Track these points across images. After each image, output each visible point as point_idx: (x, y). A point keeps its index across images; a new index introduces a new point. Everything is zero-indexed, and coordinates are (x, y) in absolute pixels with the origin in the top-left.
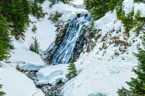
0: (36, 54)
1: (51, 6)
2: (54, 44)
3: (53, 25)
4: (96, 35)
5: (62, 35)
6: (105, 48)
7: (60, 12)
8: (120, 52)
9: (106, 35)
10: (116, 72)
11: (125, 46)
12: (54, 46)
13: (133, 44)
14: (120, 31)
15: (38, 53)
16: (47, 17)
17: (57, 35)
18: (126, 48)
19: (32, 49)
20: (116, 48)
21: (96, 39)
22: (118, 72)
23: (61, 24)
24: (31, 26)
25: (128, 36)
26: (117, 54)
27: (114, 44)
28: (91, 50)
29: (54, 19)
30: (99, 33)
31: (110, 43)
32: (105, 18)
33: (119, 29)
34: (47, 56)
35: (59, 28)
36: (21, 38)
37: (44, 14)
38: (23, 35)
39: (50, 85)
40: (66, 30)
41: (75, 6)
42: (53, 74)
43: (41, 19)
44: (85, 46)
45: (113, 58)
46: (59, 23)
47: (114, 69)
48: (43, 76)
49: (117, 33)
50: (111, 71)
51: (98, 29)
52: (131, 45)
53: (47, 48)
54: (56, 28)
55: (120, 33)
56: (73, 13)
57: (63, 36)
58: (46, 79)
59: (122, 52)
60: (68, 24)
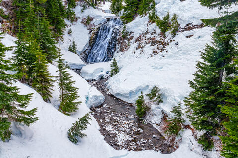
0: (74, 54)
1: (82, 11)
2: (88, 45)
3: (86, 28)
4: (129, 37)
5: (94, 37)
6: (142, 48)
7: (91, 16)
8: (158, 51)
9: (140, 36)
10: (159, 67)
11: (163, 45)
12: (88, 47)
13: (170, 44)
14: (155, 32)
15: (76, 53)
16: (79, 21)
17: (90, 37)
18: (164, 47)
19: (70, 50)
20: (153, 47)
21: (129, 40)
22: (161, 68)
23: (93, 27)
24: (68, 29)
25: (164, 37)
26: (155, 53)
27: (150, 44)
28: (125, 49)
29: (87, 22)
30: (132, 34)
31: (146, 43)
32: (136, 22)
33: (153, 31)
34: (83, 56)
35: (91, 31)
36: (60, 40)
37: (77, 19)
38: (62, 37)
39: (94, 81)
40: (97, 32)
41: (103, 11)
42: (96, 71)
43: (74, 22)
44: (117, 46)
45: (152, 56)
46: (91, 26)
47: (156, 65)
48: (87, 73)
49: (152, 34)
50: (153, 66)
51: (130, 32)
52: (168, 45)
53: (83, 48)
54: (88, 31)
55: (154, 34)
56: (103, 17)
57: (96, 38)
58: (90, 76)
59: (160, 51)
60: (99, 27)
